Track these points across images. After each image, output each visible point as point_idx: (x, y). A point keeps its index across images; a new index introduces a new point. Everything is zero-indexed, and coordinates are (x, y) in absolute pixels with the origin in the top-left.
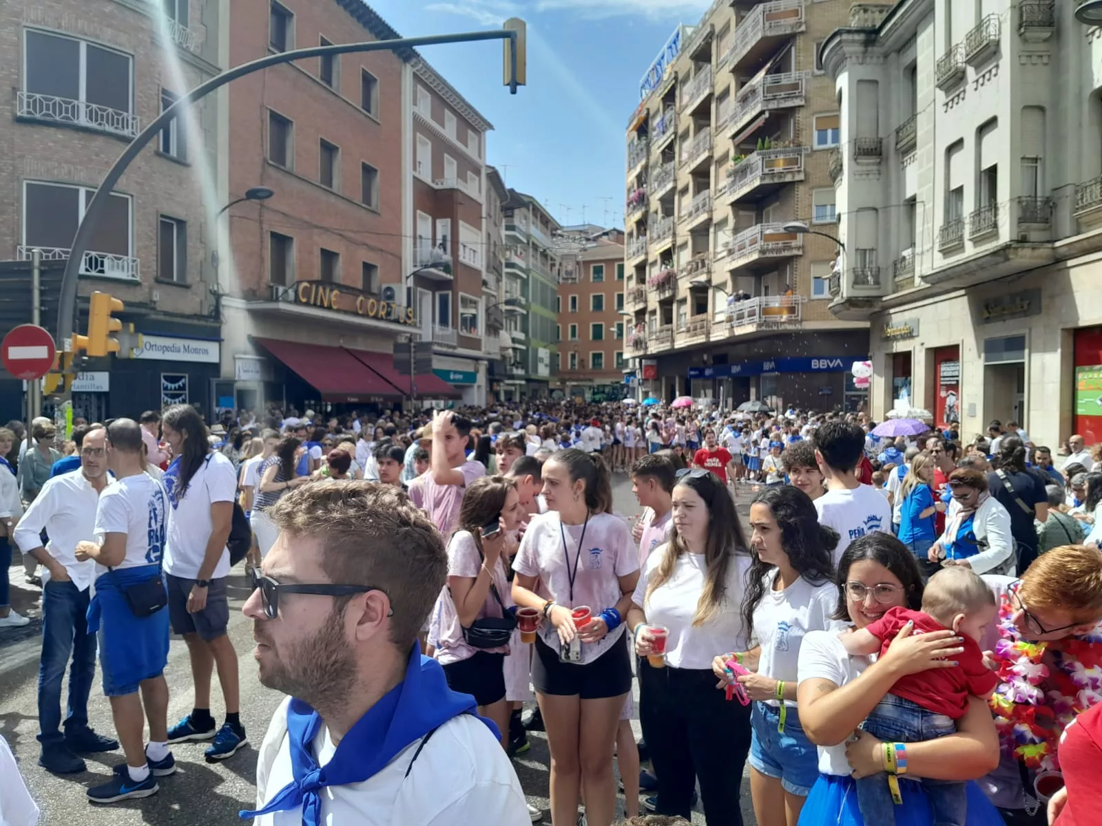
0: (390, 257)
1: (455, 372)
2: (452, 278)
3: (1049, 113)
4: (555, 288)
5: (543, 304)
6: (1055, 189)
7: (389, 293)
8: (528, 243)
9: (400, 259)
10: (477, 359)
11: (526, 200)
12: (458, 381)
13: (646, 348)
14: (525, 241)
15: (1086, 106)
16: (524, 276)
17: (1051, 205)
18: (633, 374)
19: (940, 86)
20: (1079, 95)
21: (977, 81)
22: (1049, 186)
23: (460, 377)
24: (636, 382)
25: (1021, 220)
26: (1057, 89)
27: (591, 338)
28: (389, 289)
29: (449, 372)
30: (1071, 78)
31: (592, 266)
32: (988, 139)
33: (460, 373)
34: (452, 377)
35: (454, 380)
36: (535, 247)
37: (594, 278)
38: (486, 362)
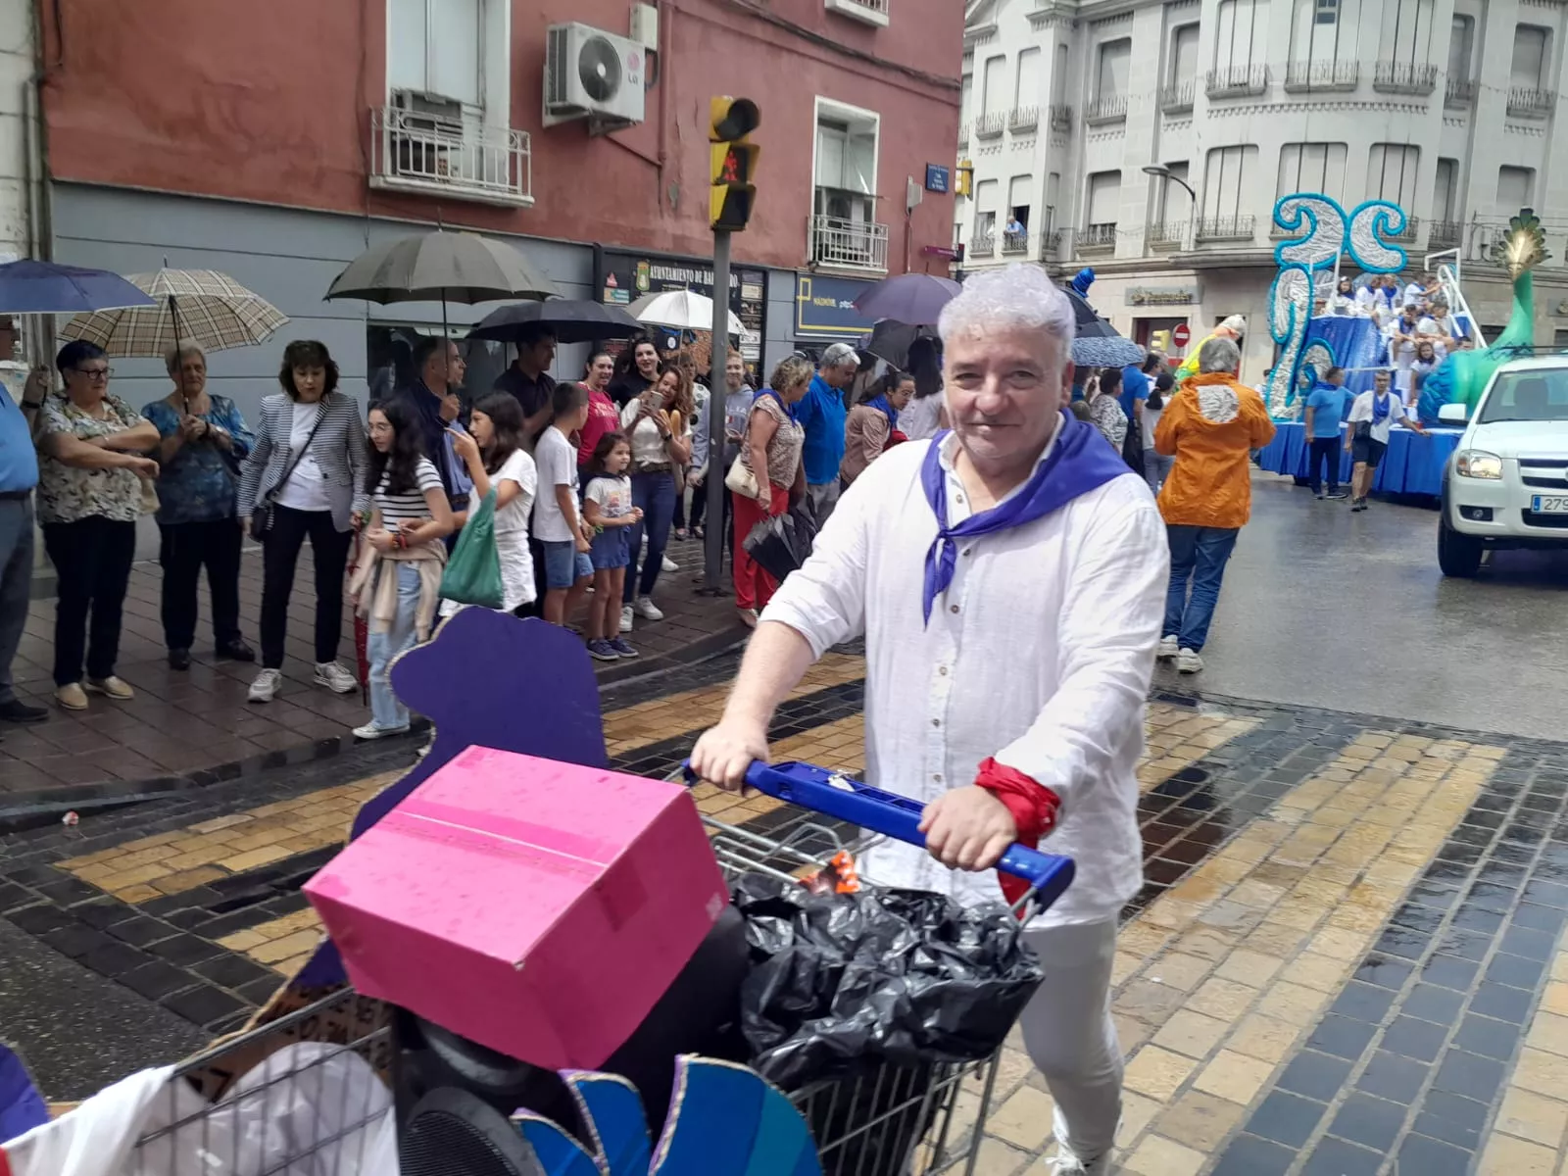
3: (1061, 178)
6: (1061, 229)
15: (1084, 181)
17: (1058, 239)
19: (978, 136)
20: (1081, 171)
21: (1015, 145)
22: (1058, 227)
25: (1045, 247)
26: (1067, 165)
30: (1075, 161)
32: (1017, 184)
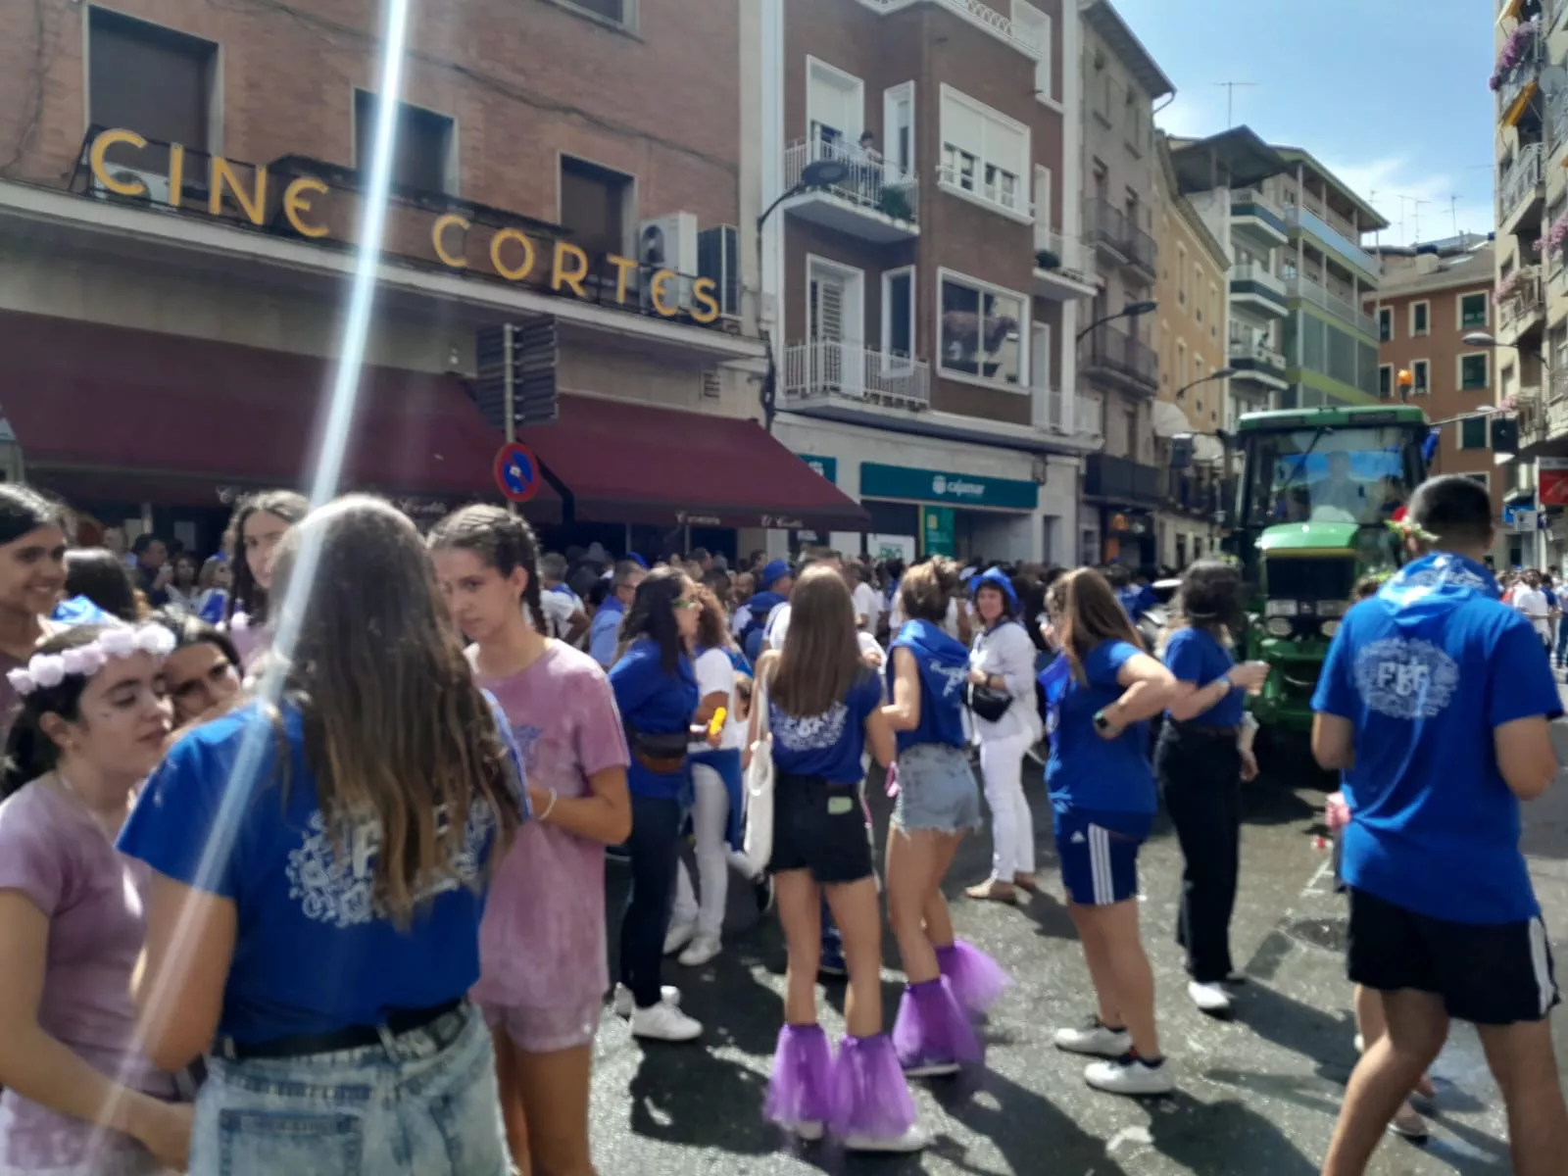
0: (690, 160)
1: (951, 478)
2: (915, 230)
4: (1374, 344)
5: (1338, 372)
7: (652, 243)
8: (1293, 244)
9: (734, 170)
10: (1039, 451)
11: (1287, 157)
12: (964, 498)
13: (1545, 427)
14: (1284, 239)
16: (1284, 311)
18: (1525, 502)
23: (979, 490)
24: (1531, 519)
27: (1459, 444)
28: (652, 232)
29: (929, 476)
31: (1459, 299)
33: (968, 479)
34: (939, 487)
35: (948, 496)
36: (1312, 254)
37: (1465, 322)
38: (1075, 461)
